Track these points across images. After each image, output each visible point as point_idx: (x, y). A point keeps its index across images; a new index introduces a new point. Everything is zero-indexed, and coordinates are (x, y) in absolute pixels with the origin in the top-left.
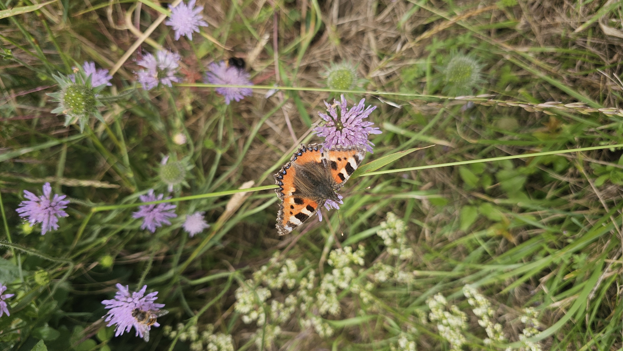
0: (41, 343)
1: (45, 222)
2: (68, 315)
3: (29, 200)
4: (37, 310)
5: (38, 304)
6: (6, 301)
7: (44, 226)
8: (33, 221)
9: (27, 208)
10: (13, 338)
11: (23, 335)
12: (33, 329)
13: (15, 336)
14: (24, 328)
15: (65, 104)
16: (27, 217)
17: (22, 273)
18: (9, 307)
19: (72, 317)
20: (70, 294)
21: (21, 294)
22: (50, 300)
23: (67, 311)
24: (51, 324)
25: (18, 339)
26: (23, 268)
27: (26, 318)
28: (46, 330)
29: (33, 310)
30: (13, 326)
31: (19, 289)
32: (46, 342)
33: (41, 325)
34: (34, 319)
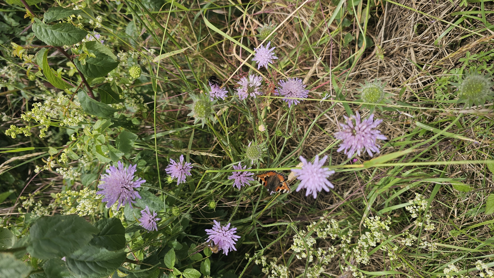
0: (172, 250)
1: (179, 178)
2: (188, 235)
3: (172, 164)
4: (171, 230)
5: (172, 226)
6: (156, 222)
7: (178, 180)
8: (173, 176)
9: (170, 169)
10: (158, 245)
11: (163, 244)
12: (169, 241)
13: (159, 243)
14: (164, 239)
15: (195, 111)
16: (170, 174)
17: (165, 206)
18: (157, 226)
19: (190, 237)
20: (191, 223)
21: (164, 219)
22: (179, 225)
23: (188, 234)
24: (178, 240)
25: (160, 246)
26: (166, 203)
27: (165, 234)
28: (175, 243)
29: (169, 229)
30: (158, 238)
31: (163, 216)
32: (175, 250)
33: (173, 239)
34: (170, 235)
